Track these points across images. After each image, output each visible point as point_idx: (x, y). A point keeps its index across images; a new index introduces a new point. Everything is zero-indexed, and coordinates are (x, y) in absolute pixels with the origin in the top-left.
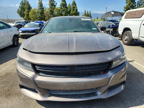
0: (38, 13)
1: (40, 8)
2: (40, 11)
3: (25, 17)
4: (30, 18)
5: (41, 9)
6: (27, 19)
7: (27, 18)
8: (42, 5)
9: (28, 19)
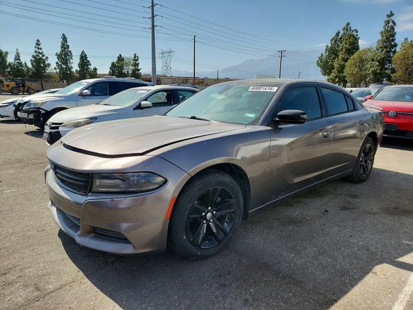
0: (373, 60)
1: (381, 47)
2: (382, 55)
3: (333, 75)
4: (345, 77)
5: (386, 47)
6: (337, 80)
7: (336, 77)
8: (393, 35)
9: (339, 79)
